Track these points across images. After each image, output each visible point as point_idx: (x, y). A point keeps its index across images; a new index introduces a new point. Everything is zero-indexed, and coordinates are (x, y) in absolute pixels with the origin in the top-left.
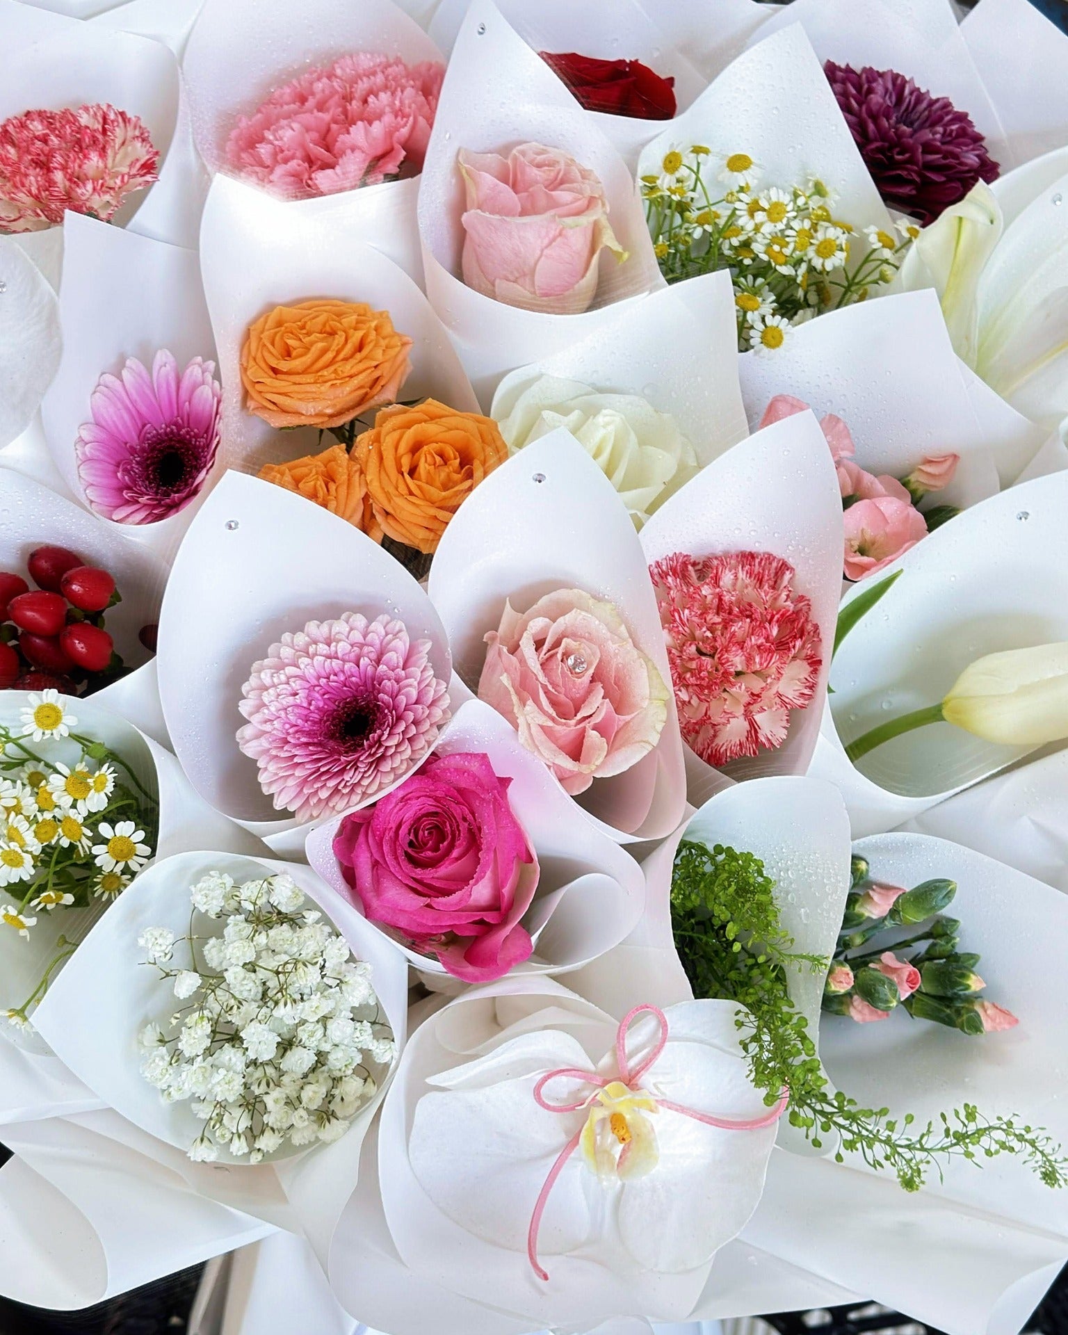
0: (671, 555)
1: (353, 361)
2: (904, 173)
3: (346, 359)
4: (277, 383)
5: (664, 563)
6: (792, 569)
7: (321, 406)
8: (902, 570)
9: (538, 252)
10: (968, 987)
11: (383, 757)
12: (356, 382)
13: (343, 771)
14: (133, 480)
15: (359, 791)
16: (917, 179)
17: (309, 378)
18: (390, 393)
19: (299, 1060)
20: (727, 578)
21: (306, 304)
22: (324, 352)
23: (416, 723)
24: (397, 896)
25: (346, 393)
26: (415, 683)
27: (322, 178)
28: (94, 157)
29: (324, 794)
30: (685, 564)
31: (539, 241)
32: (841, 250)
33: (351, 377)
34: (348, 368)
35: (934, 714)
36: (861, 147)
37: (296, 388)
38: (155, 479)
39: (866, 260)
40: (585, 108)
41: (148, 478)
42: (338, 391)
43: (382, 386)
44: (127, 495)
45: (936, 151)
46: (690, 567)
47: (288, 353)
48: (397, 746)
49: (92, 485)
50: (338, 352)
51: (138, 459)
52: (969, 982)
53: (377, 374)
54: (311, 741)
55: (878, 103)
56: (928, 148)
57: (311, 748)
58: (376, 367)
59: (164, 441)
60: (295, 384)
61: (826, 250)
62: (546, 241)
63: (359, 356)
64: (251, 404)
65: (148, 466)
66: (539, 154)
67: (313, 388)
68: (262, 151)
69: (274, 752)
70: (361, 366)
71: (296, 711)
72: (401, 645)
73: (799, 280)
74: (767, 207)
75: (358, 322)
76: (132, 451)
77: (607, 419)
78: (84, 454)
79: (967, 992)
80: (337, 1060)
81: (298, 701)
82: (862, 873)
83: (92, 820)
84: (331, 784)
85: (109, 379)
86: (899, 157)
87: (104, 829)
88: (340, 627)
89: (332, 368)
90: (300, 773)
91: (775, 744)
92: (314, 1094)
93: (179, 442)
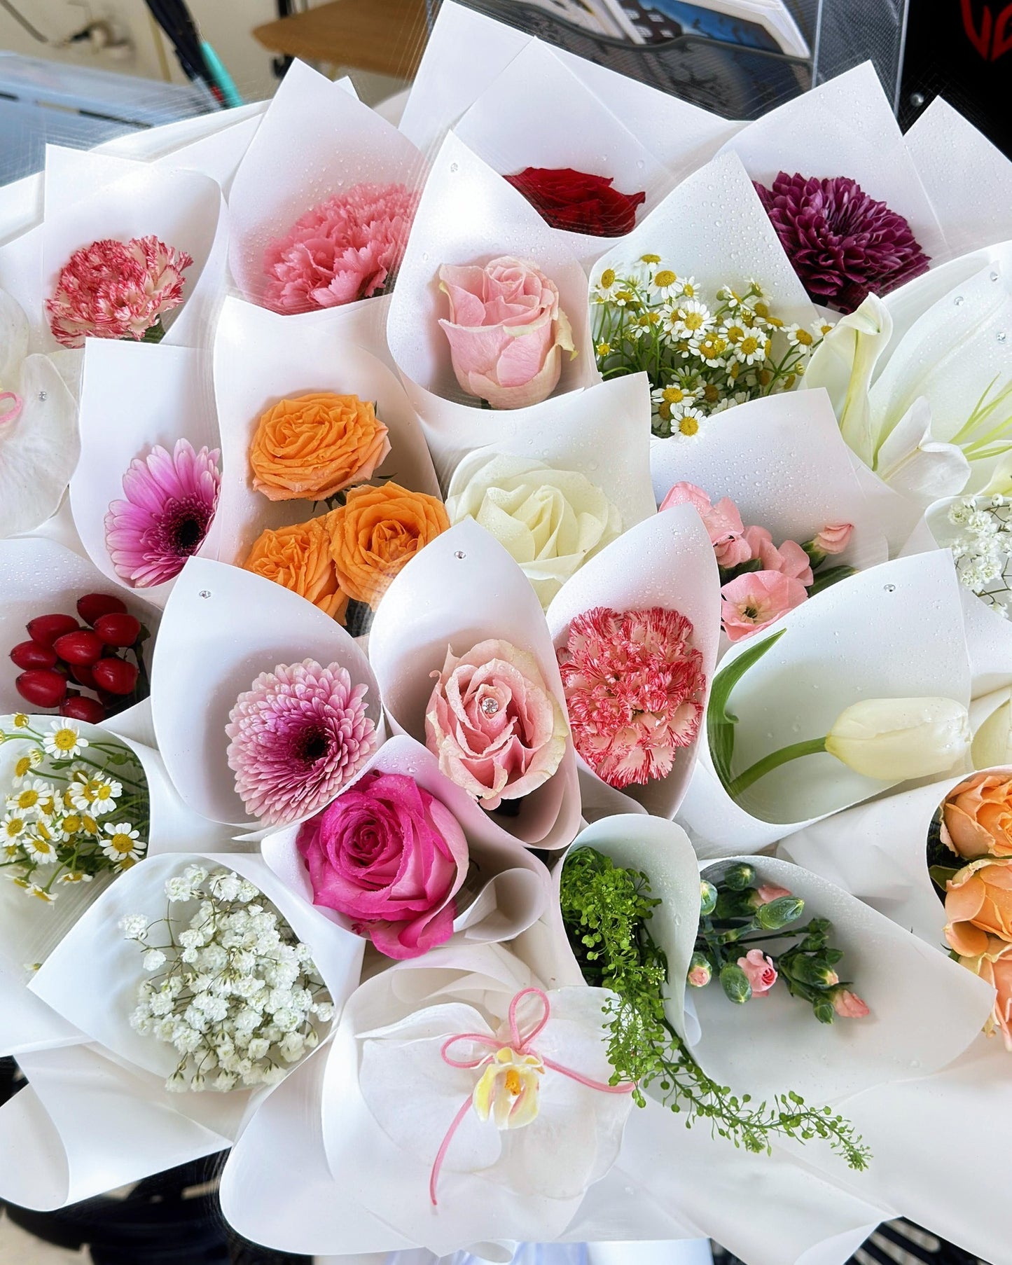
0: (592, 609)
1: (333, 448)
2: (826, 278)
3: (328, 446)
4: (273, 466)
5: (587, 615)
6: (691, 626)
7: (307, 484)
8: (785, 629)
9: (497, 352)
10: (824, 982)
11: (323, 780)
12: (334, 465)
13: (294, 788)
14: (157, 543)
15: (303, 806)
16: (839, 283)
17: (297, 462)
18: (367, 473)
19: (249, 1020)
20: (636, 630)
21: (306, 397)
22: (311, 439)
23: (350, 753)
24: (337, 886)
25: (329, 472)
26: (351, 722)
27: (319, 294)
28: (132, 286)
29: (279, 806)
30: (606, 616)
31: (497, 345)
32: (762, 348)
33: (332, 460)
34: (328, 453)
35: (818, 746)
36: (791, 254)
37: (287, 470)
38: (176, 541)
39: (790, 353)
40: (551, 226)
41: (170, 540)
42: (320, 473)
43: (359, 467)
44: (146, 557)
45: (858, 256)
46: (611, 619)
47: (282, 440)
48: (333, 772)
49: (117, 550)
50: (322, 440)
51: (163, 525)
52: (825, 977)
53: (354, 457)
54: (278, 760)
55: (810, 214)
56: (851, 253)
57: (275, 766)
58: (353, 452)
59: (185, 511)
60: (286, 467)
61: (750, 347)
62: (503, 344)
63: (339, 443)
64: (255, 482)
65: (171, 531)
66: (508, 267)
67: (300, 471)
68: (279, 270)
69: (246, 768)
70: (340, 452)
71: (266, 735)
72: (341, 690)
73: (728, 371)
74: (685, 317)
75: (343, 413)
76: (158, 519)
77: (545, 492)
78: (113, 524)
79: (824, 985)
80: (281, 1020)
81: (267, 729)
82: (747, 875)
83: (102, 820)
84: (285, 798)
85: (138, 462)
86: (824, 263)
87: (108, 827)
88: (299, 670)
89: (315, 455)
90: (262, 788)
91: (663, 774)
92: (259, 1047)
93: (195, 511)
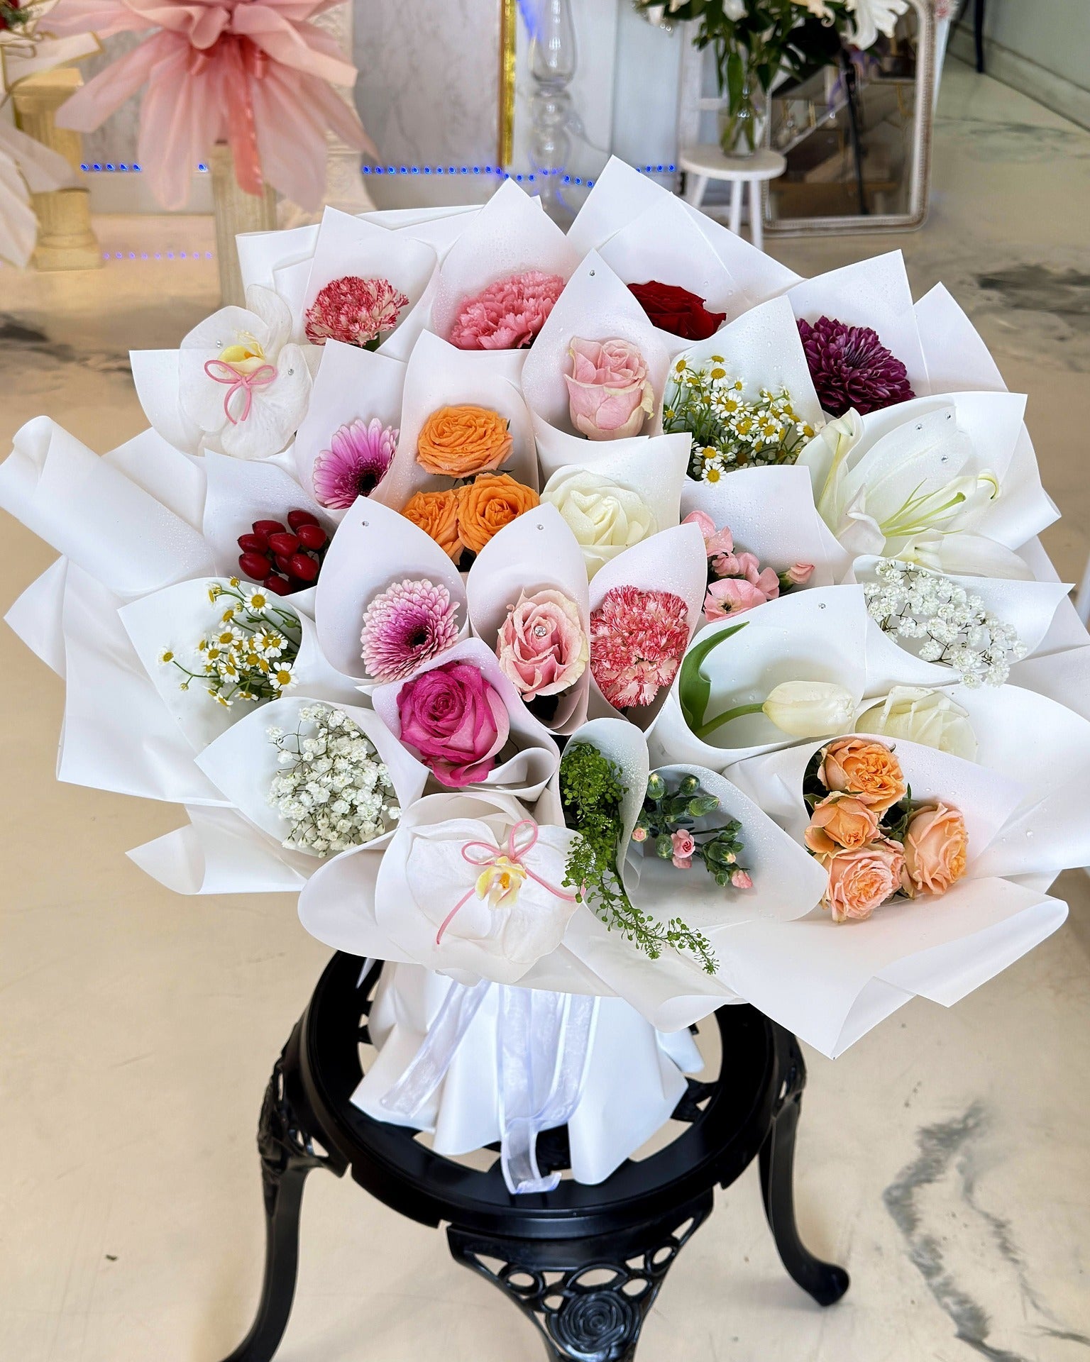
0: (625, 586)
1: (475, 444)
2: (834, 394)
3: (472, 442)
4: (432, 450)
5: (620, 590)
6: (687, 609)
7: (452, 466)
8: (748, 622)
9: (598, 405)
10: (726, 860)
11: (418, 659)
12: (473, 456)
13: (399, 661)
14: (344, 484)
15: (403, 674)
16: (841, 399)
17: (448, 450)
18: (494, 465)
19: (341, 807)
20: (651, 606)
21: (463, 408)
22: (462, 436)
23: (439, 644)
24: (417, 731)
25: (466, 461)
26: (443, 625)
27: (485, 340)
28: (364, 309)
29: (387, 671)
30: (633, 592)
31: (599, 399)
32: (777, 433)
33: (472, 453)
34: (470, 448)
35: (758, 708)
36: (813, 373)
37: (440, 454)
38: (358, 485)
39: (798, 441)
40: (654, 325)
41: (354, 486)
42: (462, 460)
43: (489, 461)
44: (336, 493)
45: (859, 383)
46: (636, 595)
47: (441, 434)
48: (425, 655)
49: (319, 483)
50: (468, 438)
51: (352, 474)
52: (727, 857)
53: (487, 453)
54: (391, 642)
55: (833, 349)
56: (856, 381)
57: (391, 646)
58: (487, 450)
59: (368, 466)
60: (441, 452)
61: (769, 432)
62: (604, 399)
63: (479, 442)
64: (419, 458)
65: (357, 478)
66: (618, 348)
67: (449, 455)
68: (463, 318)
69: (371, 644)
70: (479, 448)
71: (388, 625)
72: (443, 603)
73: (753, 445)
74: (725, 402)
75: (485, 423)
76: (350, 469)
77: (610, 502)
78: (319, 466)
79: (726, 863)
80: (362, 811)
81: (390, 620)
82: (692, 785)
83: (273, 661)
84: (392, 667)
85: (345, 428)
86: (835, 384)
87: (277, 666)
88: (418, 585)
89: (461, 447)
90: (380, 658)
91: (647, 703)
92: (345, 826)
